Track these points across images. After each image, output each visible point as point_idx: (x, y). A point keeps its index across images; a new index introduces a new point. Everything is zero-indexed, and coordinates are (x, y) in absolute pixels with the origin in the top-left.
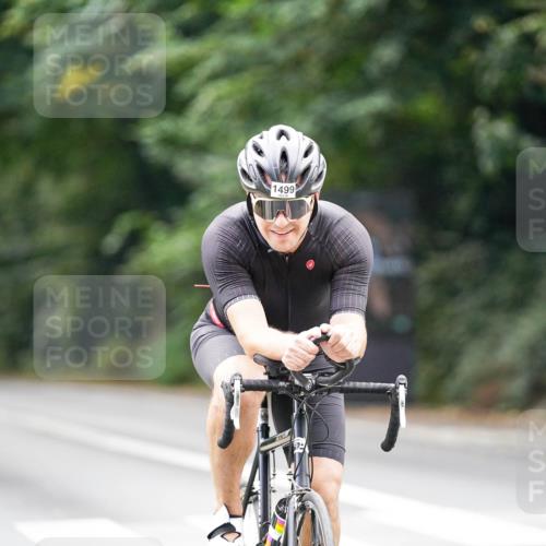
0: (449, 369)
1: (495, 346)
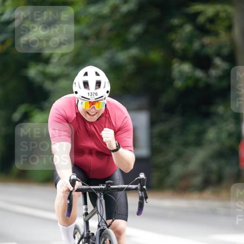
0: (168, 173)
1: (187, 162)
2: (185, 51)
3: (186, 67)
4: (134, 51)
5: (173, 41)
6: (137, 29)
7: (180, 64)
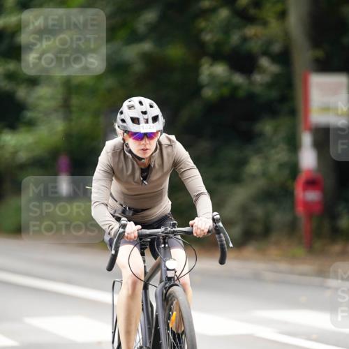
2: (218, 45)
3: (220, 69)
4: (147, 46)
5: (201, 31)
6: (150, 16)
7: (211, 65)
